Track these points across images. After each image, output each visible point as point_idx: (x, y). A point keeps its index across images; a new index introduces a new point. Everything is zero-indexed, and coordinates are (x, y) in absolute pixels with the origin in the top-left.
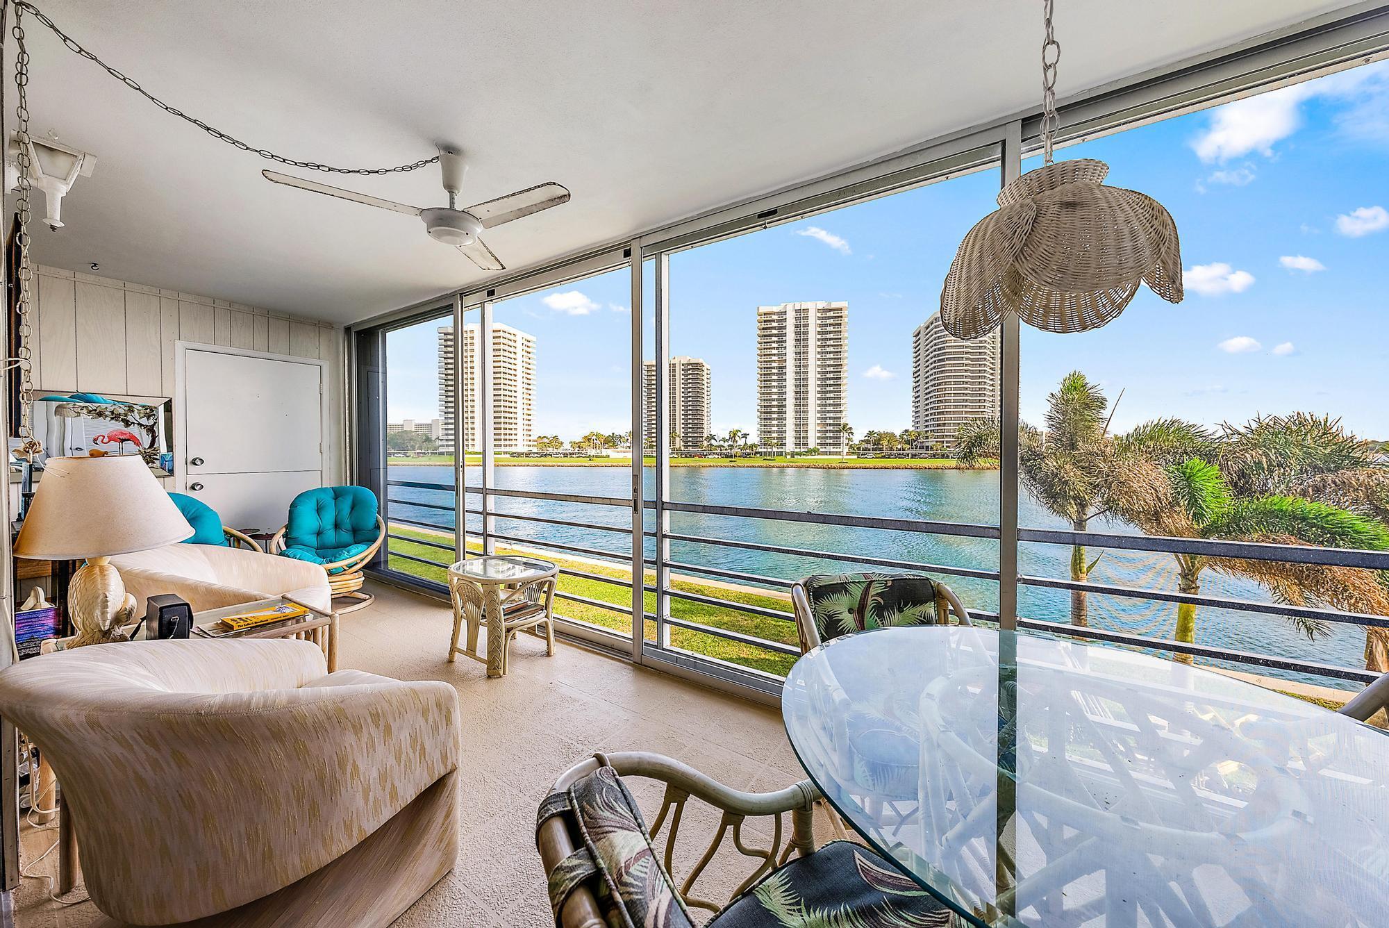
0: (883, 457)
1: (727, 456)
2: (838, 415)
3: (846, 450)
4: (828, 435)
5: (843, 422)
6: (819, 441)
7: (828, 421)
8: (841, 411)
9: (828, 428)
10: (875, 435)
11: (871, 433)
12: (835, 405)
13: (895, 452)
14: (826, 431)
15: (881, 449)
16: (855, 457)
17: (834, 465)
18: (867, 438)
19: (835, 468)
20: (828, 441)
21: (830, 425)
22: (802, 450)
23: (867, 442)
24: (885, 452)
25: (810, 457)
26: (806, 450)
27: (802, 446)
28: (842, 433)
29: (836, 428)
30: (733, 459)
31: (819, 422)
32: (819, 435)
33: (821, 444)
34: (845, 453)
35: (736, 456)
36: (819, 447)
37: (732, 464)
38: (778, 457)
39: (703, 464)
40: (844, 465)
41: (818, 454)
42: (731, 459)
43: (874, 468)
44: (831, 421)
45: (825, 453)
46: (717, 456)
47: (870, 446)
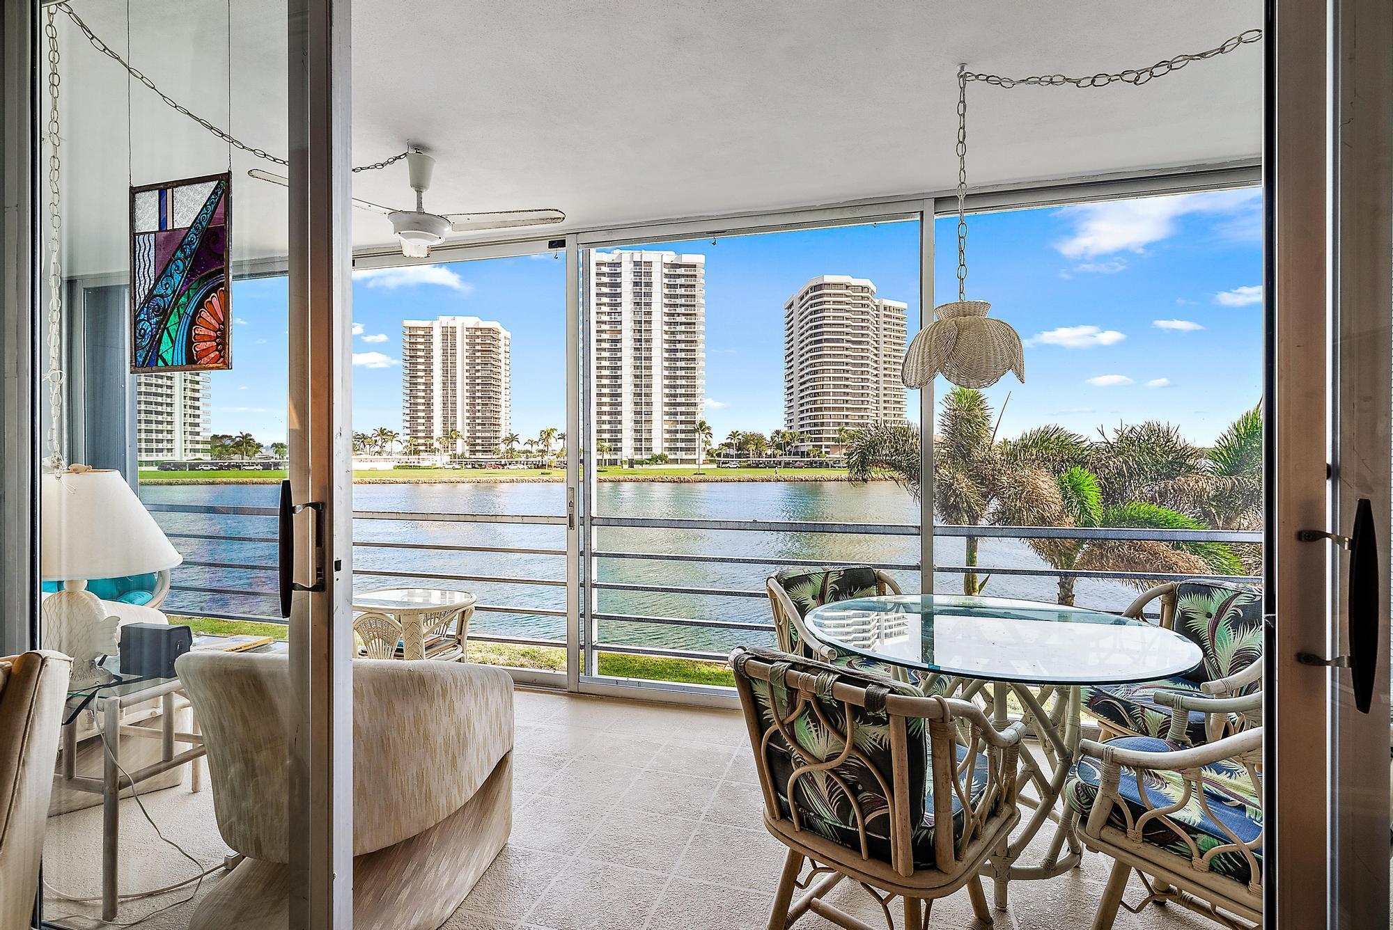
0: (749, 466)
1: (537, 467)
2: (692, 409)
3: (703, 456)
4: (679, 436)
5: (698, 418)
6: (667, 445)
7: (679, 418)
8: (695, 404)
9: (680, 427)
10: (740, 437)
11: (734, 435)
12: (688, 395)
13: (764, 459)
14: (676, 432)
15: (747, 456)
16: (715, 466)
17: (687, 478)
18: (729, 441)
19: (689, 481)
20: (679, 445)
21: (682, 422)
22: (645, 457)
23: (728, 445)
24: (753, 459)
25: (654, 467)
26: (650, 457)
27: (643, 452)
28: (697, 435)
29: (690, 427)
30: (547, 471)
31: (667, 418)
32: (667, 436)
33: (670, 449)
34: (701, 462)
35: (549, 466)
36: (666, 453)
37: (546, 477)
38: (611, 467)
39: (502, 478)
40: (700, 477)
41: (666, 462)
42: (543, 471)
43: (739, 481)
44: (683, 418)
45: (675, 461)
46: (521, 466)
47: (733, 452)
